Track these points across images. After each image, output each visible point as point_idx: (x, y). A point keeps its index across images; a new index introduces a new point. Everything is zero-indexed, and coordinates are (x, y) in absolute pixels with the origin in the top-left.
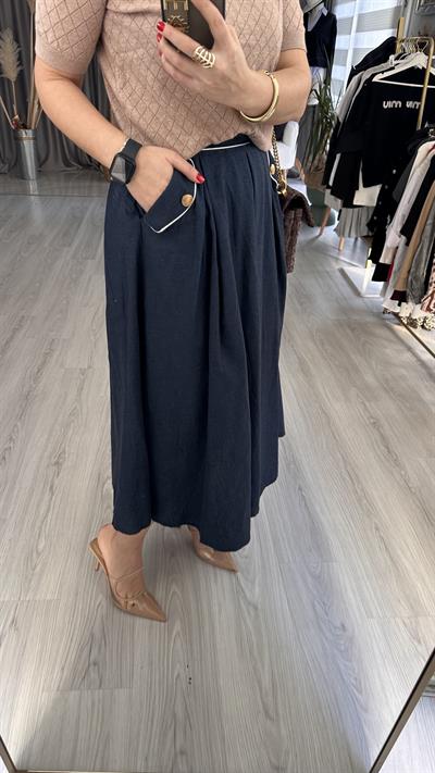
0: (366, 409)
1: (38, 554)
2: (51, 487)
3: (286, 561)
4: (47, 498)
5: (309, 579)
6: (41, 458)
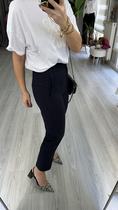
0: (102, 113)
1: (19, 158)
2: (21, 140)
3: (82, 157)
4: (20, 143)
5: (88, 162)
6: (18, 132)
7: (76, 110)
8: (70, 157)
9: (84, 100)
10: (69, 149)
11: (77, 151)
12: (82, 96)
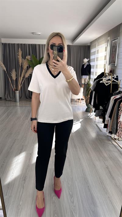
0: (105, 163)
1: (20, 206)
2: (23, 187)
3: (85, 207)
4: (22, 189)
5: (91, 212)
6: (20, 179)
7: (80, 159)
8: (73, 207)
9: (87, 150)
10: (72, 198)
11: (80, 200)
12: (85, 145)
